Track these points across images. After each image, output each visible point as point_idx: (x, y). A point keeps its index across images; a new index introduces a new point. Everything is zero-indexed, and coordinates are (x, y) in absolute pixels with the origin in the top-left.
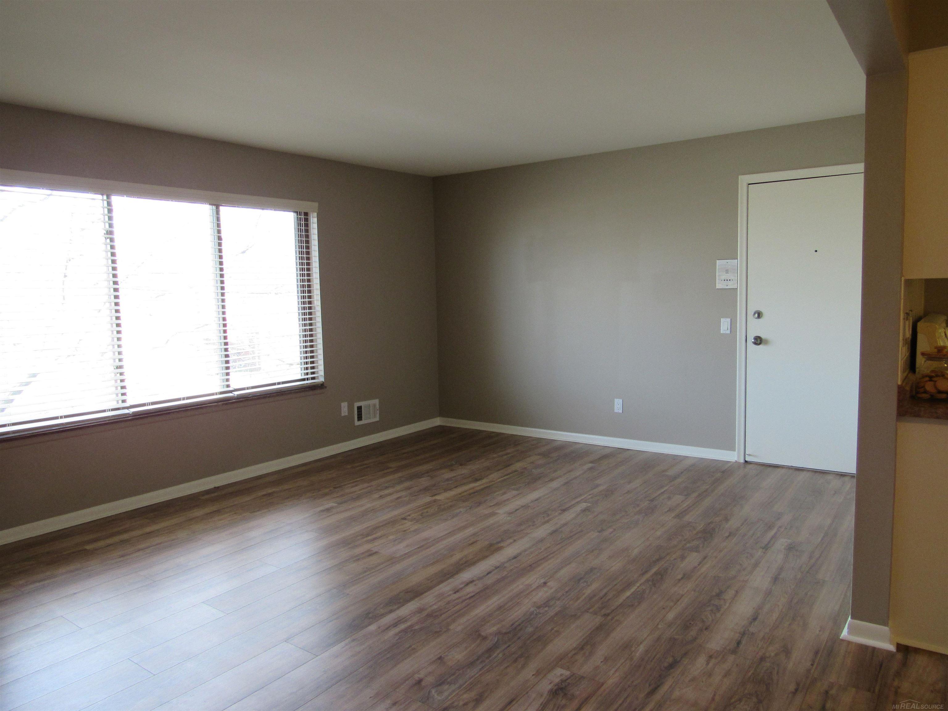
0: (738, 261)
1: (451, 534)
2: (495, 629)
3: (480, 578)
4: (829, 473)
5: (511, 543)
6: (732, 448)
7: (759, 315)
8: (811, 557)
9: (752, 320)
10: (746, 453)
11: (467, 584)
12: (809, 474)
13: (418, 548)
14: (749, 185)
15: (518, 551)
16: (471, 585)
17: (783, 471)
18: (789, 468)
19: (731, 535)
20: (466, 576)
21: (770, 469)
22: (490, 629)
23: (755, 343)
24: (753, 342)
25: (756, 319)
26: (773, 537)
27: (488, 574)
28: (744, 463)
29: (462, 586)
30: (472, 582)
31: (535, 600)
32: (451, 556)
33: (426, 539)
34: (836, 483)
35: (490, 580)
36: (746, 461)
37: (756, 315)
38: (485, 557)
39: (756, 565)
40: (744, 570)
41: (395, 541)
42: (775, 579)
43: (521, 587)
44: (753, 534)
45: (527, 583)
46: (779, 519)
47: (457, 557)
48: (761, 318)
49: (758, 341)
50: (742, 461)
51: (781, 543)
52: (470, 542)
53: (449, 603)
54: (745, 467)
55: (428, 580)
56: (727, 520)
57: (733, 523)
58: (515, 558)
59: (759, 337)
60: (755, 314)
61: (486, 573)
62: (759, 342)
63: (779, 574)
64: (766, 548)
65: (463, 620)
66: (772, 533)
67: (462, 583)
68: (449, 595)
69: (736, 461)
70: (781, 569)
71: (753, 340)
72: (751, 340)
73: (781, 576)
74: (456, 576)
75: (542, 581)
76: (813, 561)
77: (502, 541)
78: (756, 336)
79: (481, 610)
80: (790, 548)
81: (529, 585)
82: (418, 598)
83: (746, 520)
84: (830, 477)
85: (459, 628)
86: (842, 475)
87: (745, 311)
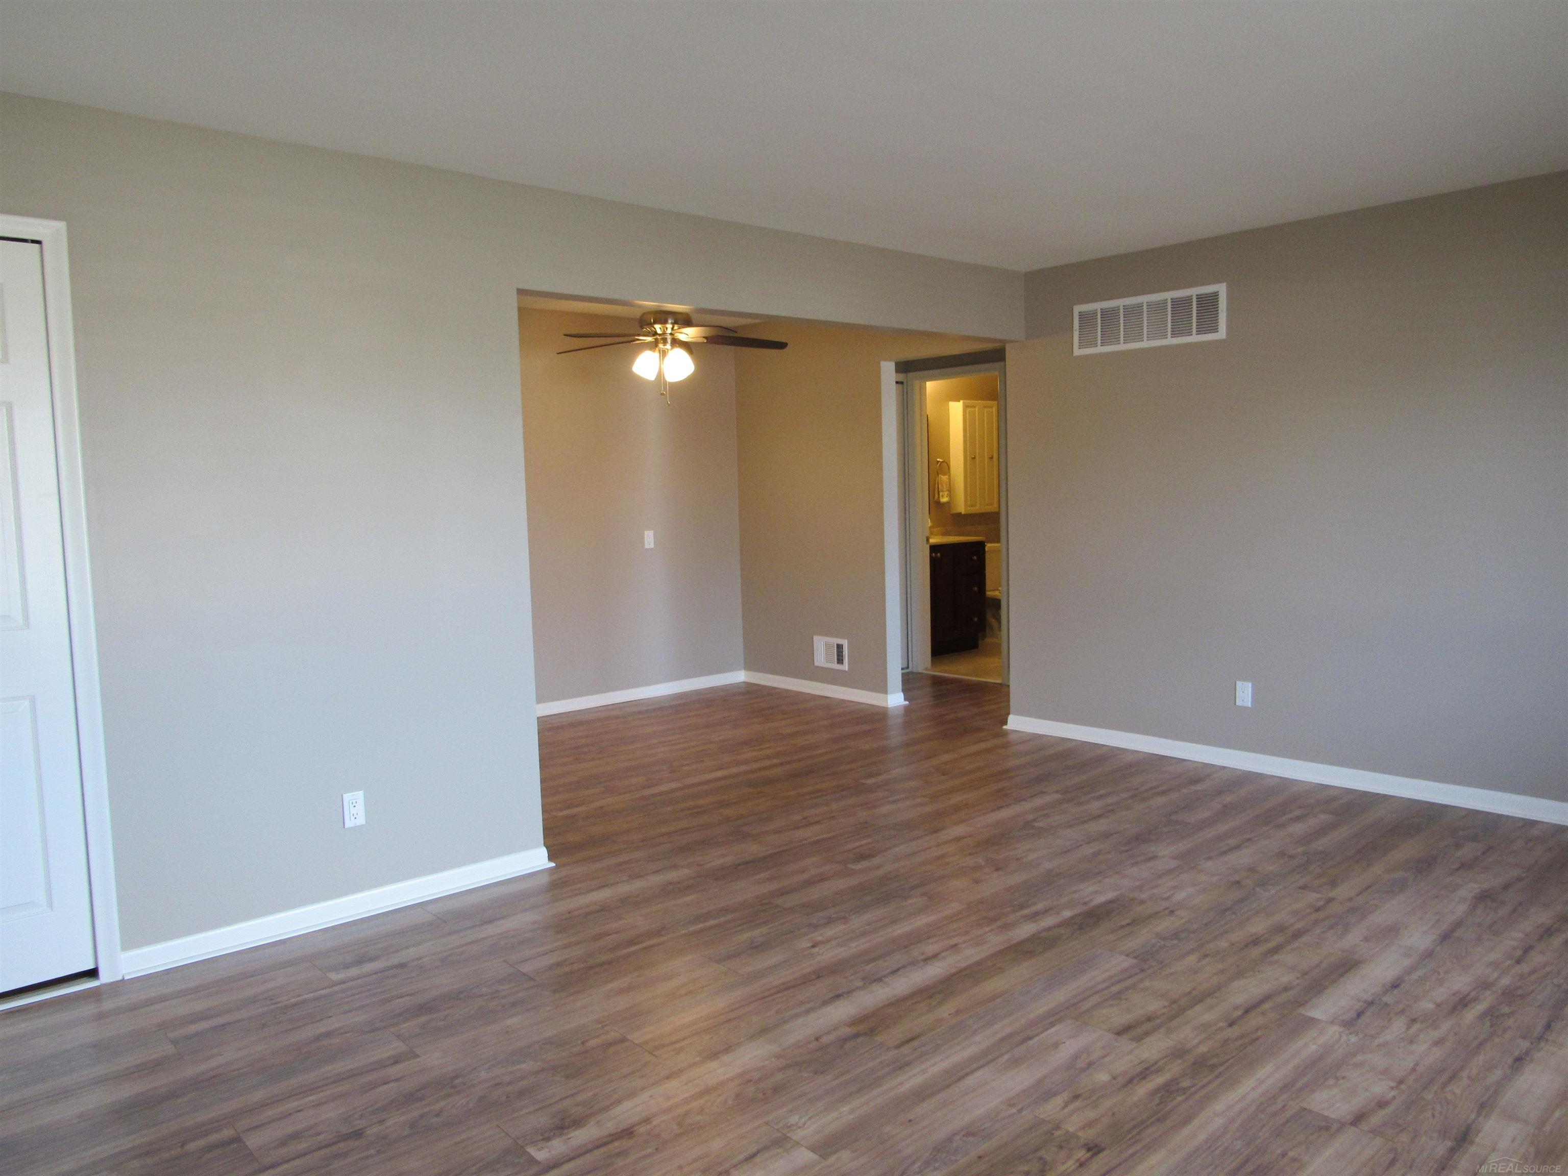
1: (957, 1075)
2: (910, 901)
3: (913, 963)
5: (829, 1032)
11: (935, 956)
13: (1030, 1038)
15: (824, 1010)
16: (930, 954)
20: (935, 971)
22: (916, 901)
27: (898, 970)
29: (943, 954)
30: (926, 960)
31: (843, 927)
32: (958, 1012)
33: (1016, 1062)
35: (899, 958)
38: (897, 1002)
41: (1090, 1065)
43: (853, 945)
45: (842, 949)
47: (946, 1011)
52: (916, 1043)
53: (966, 933)
55: (999, 968)
58: (838, 996)
61: (900, 972)
65: (947, 912)
67: (944, 958)
68: (965, 942)
74: (954, 970)
75: (816, 950)
77: (845, 1040)
79: (921, 921)
81: (840, 945)
82: (1012, 943)
85: (954, 905)
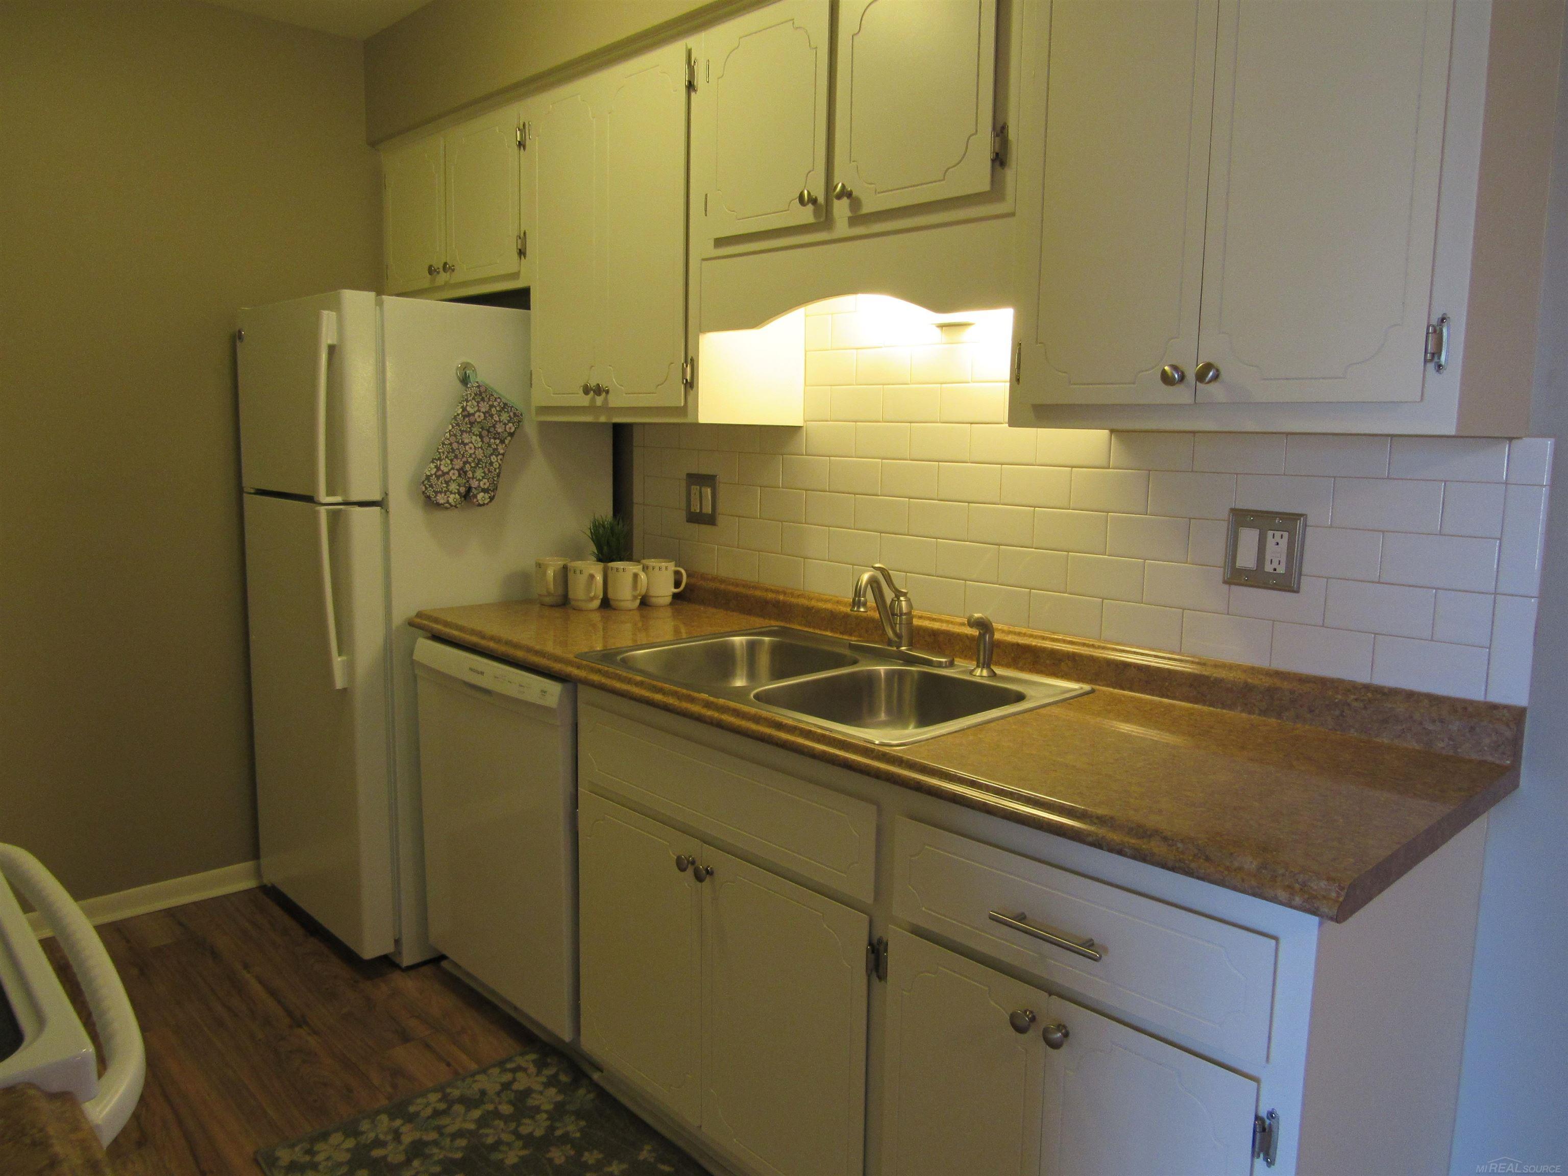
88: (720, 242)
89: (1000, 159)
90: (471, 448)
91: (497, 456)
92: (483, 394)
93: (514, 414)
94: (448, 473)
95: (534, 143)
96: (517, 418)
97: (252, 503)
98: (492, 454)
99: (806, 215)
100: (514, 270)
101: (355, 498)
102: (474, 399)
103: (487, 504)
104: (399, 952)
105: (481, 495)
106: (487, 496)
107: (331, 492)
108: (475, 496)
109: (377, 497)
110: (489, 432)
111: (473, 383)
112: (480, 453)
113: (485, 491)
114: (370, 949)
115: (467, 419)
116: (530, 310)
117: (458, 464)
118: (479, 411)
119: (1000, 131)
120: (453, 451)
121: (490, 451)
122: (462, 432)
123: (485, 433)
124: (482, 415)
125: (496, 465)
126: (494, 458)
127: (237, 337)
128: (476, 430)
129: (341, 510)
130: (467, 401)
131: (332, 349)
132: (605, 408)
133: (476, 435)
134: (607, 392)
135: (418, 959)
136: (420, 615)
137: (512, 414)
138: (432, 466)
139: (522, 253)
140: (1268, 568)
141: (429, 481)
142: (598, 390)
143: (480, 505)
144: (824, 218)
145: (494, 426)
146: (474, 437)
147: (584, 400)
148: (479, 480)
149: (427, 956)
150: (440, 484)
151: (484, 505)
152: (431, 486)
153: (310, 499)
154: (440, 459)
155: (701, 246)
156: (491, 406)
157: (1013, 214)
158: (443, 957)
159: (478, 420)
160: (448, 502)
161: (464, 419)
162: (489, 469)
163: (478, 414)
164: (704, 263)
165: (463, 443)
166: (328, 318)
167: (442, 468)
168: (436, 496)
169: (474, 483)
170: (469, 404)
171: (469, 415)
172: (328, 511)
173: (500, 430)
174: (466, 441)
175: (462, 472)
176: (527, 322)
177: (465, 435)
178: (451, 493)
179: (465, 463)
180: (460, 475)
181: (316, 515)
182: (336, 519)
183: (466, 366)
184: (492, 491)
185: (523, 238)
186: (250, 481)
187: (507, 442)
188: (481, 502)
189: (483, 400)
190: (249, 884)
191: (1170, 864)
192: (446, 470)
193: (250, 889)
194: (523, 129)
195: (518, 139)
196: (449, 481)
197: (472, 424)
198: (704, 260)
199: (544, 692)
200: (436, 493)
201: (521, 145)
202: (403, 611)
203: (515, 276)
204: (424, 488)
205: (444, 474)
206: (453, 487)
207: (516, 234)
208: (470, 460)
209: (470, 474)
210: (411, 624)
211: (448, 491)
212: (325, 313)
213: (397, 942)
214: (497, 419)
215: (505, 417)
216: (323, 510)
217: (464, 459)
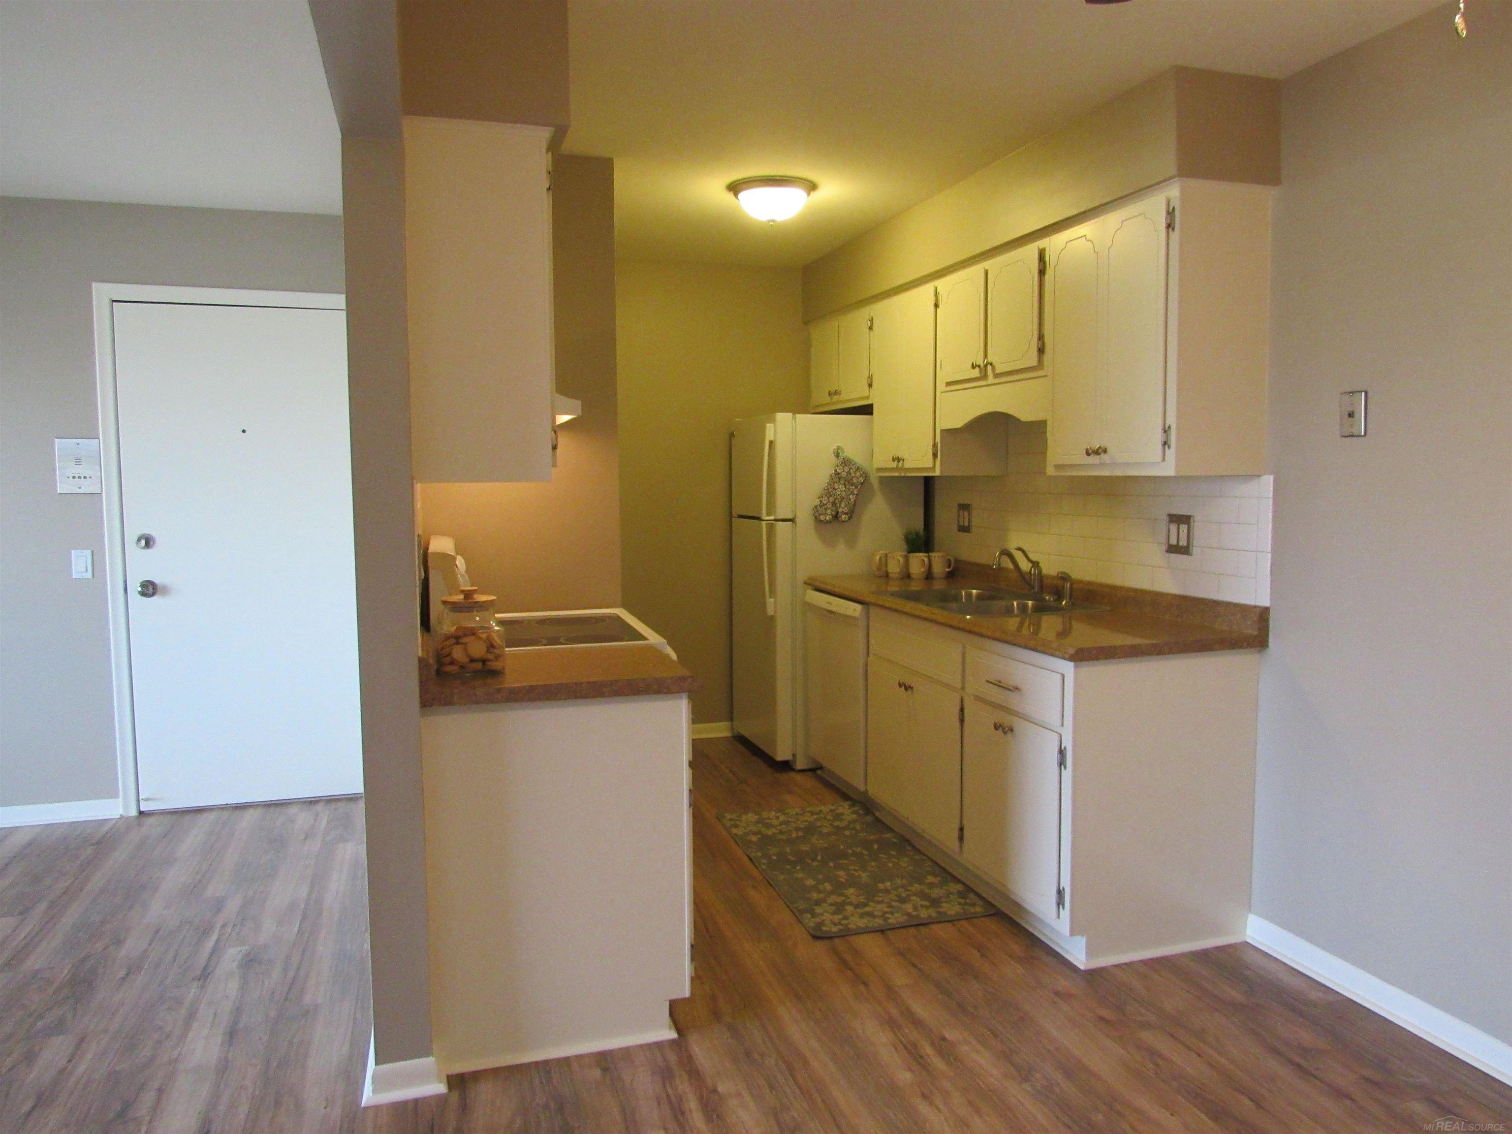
0: (100, 442)
4: (290, 803)
6: (113, 794)
7: (148, 542)
8: (285, 970)
9: (135, 552)
10: (140, 798)
12: (259, 812)
14: (114, 303)
17: (211, 816)
18: (222, 808)
19: (134, 968)
21: (188, 817)
23: (143, 594)
24: (139, 592)
25: (142, 549)
26: (214, 950)
28: (137, 817)
34: (303, 818)
36: (141, 813)
37: (143, 542)
39: (191, 1015)
40: (168, 1037)
42: (231, 1035)
44: (175, 958)
46: (219, 910)
48: (152, 547)
49: (149, 589)
50: (134, 813)
51: (232, 956)
54: (140, 825)
56: (119, 942)
57: (133, 946)
59: (152, 583)
60: (139, 540)
62: (151, 590)
63: (236, 1022)
64: (205, 975)
66: (210, 944)
69: (121, 815)
70: (238, 1011)
71: (140, 589)
72: (135, 587)
73: (241, 1025)
76: (291, 974)
78: (144, 582)
80: (249, 962)
83: (157, 931)
84: (293, 810)
86: (311, 802)
87: (120, 534)
88: (948, 384)
89: (1041, 351)
90: (839, 491)
91: (853, 495)
92: (846, 462)
93: (864, 473)
94: (826, 504)
95: (875, 327)
96: (866, 476)
97: (736, 522)
98: (850, 494)
99: (976, 373)
100: (866, 394)
101: (779, 517)
102: (841, 465)
103: (847, 521)
104: (794, 760)
105: (843, 516)
106: (847, 516)
107: (768, 514)
108: (841, 516)
109: (790, 516)
110: (849, 482)
111: (841, 457)
112: (844, 494)
113: (846, 514)
114: (780, 757)
115: (837, 476)
116: (873, 414)
117: (832, 499)
118: (844, 471)
119: (1041, 338)
120: (829, 493)
121: (850, 493)
122: (834, 483)
123: (847, 483)
124: (845, 473)
125: (852, 500)
126: (851, 496)
127: (732, 435)
128: (842, 482)
129: (773, 523)
130: (838, 466)
131: (771, 442)
132: (903, 469)
133: (842, 484)
134: (903, 460)
135: (805, 767)
136: (809, 579)
137: (862, 473)
138: (818, 500)
139: (870, 385)
140: (1181, 544)
141: (816, 508)
142: (899, 460)
143: (843, 522)
144: (984, 376)
145: (852, 479)
146: (841, 485)
147: (894, 465)
148: (843, 508)
149: (810, 766)
150: (821, 510)
151: (845, 521)
152: (817, 511)
153: (759, 519)
154: (822, 497)
155: (941, 387)
156: (850, 469)
157: (1046, 376)
158: (821, 768)
159: (843, 476)
160: (826, 519)
161: (835, 476)
162: (848, 503)
163: (843, 473)
164: (943, 394)
165: (834, 488)
166: (770, 427)
167: (823, 501)
168: (820, 516)
169: (840, 510)
170: (838, 468)
171: (839, 474)
172: (767, 524)
173: (855, 481)
174: (836, 487)
175: (834, 504)
176: (871, 422)
177: (836, 484)
178: (827, 515)
179: (835, 499)
180: (833, 505)
181: (761, 527)
182: (771, 528)
183: (838, 448)
184: (851, 514)
185: (870, 378)
186: (736, 511)
187: (859, 487)
188: (843, 520)
189: (846, 465)
190: (728, 734)
191: (1022, 645)
192: (825, 503)
193: (728, 737)
194: (872, 320)
195: (869, 325)
196: (827, 509)
197: (840, 478)
198: (942, 392)
199: (855, 610)
200: (820, 515)
201: (870, 328)
202: (801, 576)
203: (868, 397)
204: (813, 512)
205: (824, 505)
206: (829, 512)
207: (868, 375)
208: (838, 497)
209: (838, 505)
210: (806, 583)
211: (826, 513)
212: (768, 425)
213: (794, 755)
214: (854, 475)
215: (858, 474)
216: (764, 523)
217: (835, 497)
